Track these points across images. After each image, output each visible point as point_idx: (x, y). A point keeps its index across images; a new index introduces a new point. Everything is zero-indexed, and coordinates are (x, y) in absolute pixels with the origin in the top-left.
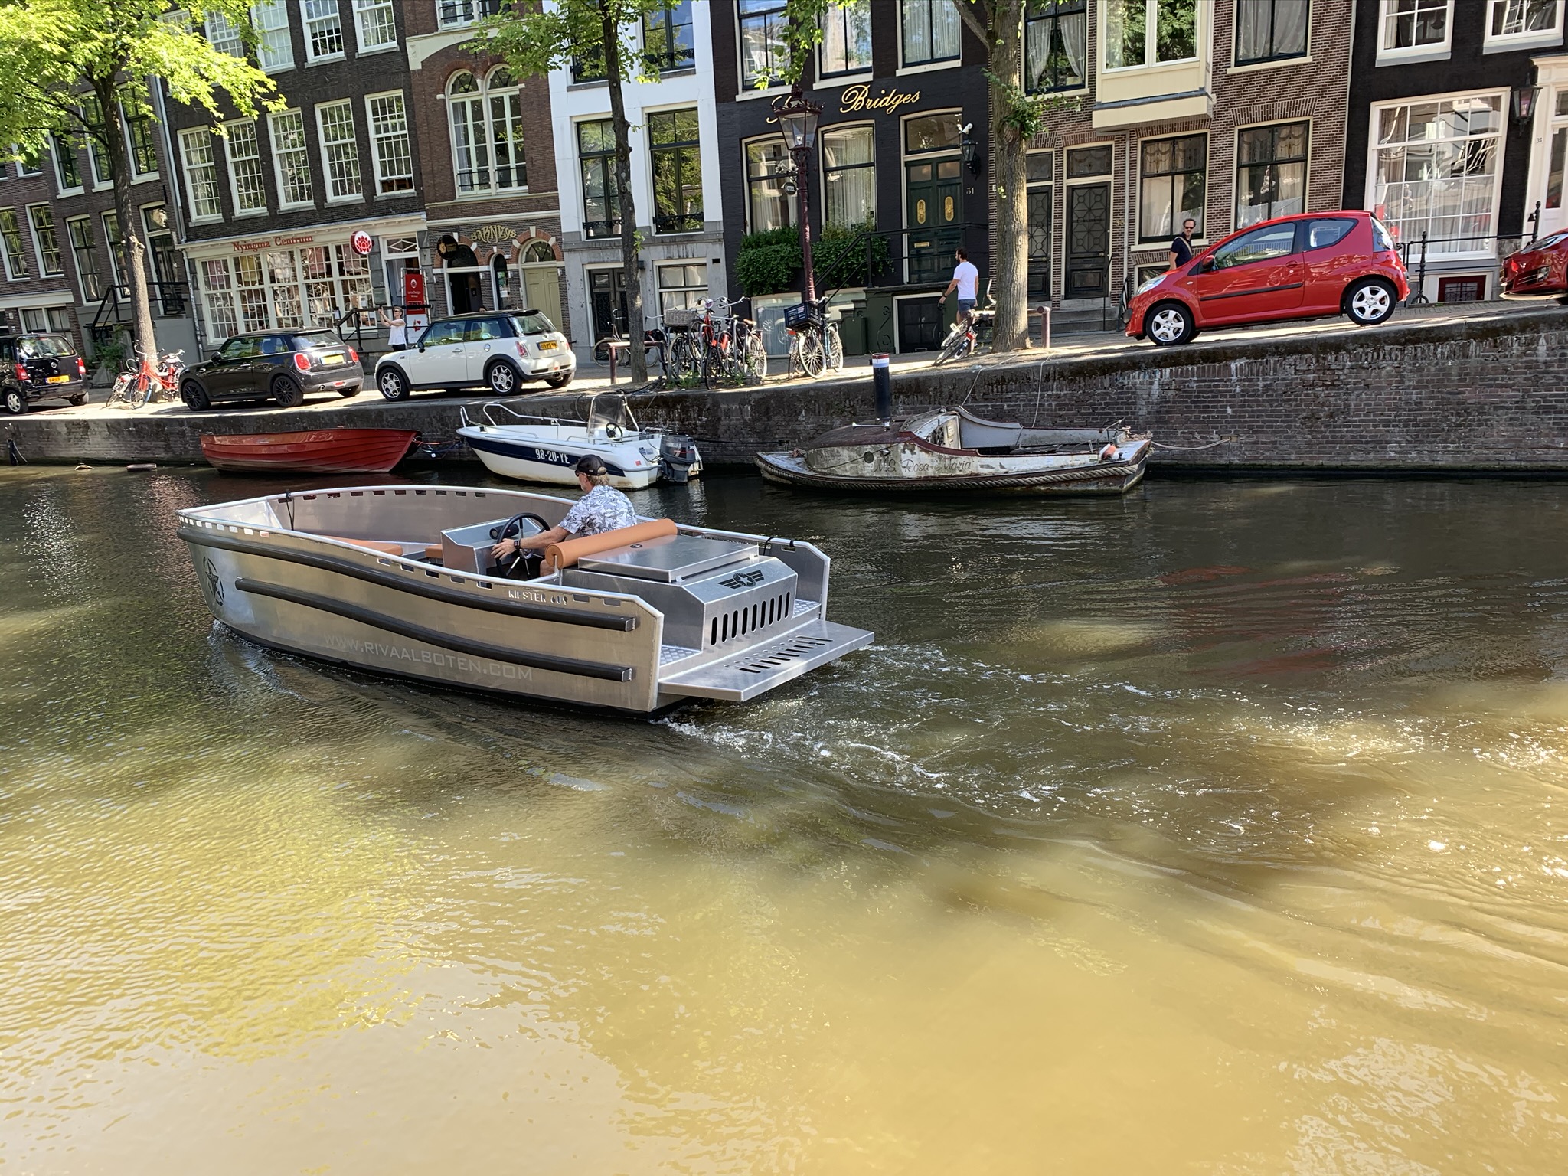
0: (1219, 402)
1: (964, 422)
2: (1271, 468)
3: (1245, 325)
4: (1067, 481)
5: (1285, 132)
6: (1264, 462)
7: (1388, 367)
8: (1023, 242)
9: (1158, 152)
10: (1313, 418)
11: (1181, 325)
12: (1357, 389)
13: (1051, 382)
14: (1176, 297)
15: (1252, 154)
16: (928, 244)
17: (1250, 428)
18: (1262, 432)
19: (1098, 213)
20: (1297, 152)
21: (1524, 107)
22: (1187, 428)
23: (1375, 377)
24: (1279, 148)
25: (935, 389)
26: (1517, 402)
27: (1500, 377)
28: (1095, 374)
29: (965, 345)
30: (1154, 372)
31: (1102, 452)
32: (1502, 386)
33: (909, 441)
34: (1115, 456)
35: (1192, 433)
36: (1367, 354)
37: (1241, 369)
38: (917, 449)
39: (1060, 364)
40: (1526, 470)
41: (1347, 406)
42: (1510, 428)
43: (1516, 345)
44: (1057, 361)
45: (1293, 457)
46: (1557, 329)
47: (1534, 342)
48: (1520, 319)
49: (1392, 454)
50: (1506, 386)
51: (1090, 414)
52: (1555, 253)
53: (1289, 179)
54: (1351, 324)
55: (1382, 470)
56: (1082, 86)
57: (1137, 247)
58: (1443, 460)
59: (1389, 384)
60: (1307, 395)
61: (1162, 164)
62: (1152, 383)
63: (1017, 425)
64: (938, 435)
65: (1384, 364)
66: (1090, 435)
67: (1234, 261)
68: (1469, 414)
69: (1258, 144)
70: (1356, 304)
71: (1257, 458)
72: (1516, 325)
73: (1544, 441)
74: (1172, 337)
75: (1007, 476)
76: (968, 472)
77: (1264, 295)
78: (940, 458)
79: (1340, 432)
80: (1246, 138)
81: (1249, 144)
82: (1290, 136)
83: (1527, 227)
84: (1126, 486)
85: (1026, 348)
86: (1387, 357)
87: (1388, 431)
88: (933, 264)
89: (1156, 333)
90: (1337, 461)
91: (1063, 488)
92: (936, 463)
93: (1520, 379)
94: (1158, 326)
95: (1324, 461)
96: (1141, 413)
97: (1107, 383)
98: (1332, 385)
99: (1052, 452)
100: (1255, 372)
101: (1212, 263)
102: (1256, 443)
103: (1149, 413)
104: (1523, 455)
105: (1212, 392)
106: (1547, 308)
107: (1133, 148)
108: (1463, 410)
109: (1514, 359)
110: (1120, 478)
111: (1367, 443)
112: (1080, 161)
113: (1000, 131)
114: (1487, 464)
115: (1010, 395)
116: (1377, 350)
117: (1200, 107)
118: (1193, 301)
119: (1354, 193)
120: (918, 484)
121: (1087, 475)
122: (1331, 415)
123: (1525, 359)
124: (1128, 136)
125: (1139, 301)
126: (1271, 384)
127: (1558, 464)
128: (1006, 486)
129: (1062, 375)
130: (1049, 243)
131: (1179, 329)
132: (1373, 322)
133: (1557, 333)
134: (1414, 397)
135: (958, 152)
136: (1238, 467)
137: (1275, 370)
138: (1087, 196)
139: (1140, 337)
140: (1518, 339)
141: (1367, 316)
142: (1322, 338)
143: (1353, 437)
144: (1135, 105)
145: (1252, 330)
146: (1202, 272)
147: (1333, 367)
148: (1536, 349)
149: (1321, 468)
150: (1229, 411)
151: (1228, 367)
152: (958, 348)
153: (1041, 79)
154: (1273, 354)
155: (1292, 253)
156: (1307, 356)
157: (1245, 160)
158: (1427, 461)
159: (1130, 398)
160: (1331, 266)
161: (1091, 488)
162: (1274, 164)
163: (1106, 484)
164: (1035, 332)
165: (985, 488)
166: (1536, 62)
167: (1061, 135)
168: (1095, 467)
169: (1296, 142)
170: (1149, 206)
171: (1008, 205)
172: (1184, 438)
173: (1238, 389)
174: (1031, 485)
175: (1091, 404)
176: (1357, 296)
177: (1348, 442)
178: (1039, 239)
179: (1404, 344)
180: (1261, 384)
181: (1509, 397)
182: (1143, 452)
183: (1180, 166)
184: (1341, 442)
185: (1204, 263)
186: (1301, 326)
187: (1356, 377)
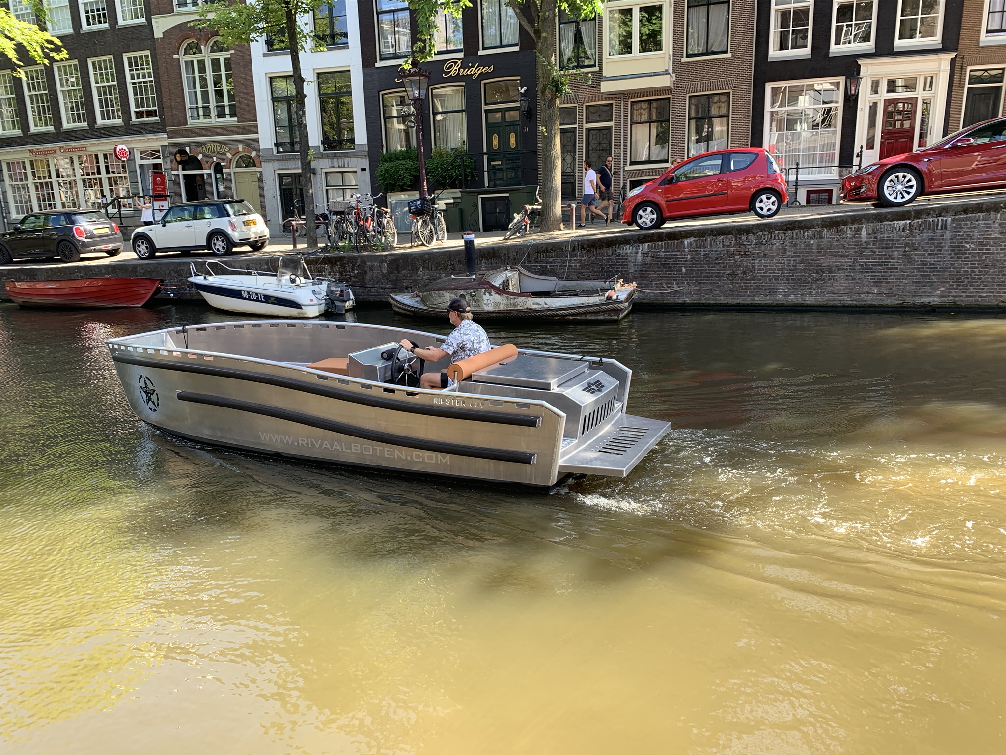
0: (678, 264)
1: (522, 276)
2: (709, 305)
3: (694, 217)
4: (586, 313)
5: (716, 99)
6: (704, 302)
7: (777, 244)
8: (559, 164)
9: (641, 108)
10: (733, 274)
11: (655, 216)
12: (759, 257)
13: (576, 252)
14: (652, 199)
15: (697, 111)
16: (500, 163)
17: (696, 280)
18: (704, 283)
19: (604, 146)
20: (723, 111)
21: (853, 89)
22: (658, 280)
23: (770, 250)
24: (713, 109)
25: (505, 255)
26: (850, 266)
27: (841, 250)
28: (603, 246)
29: (523, 227)
30: (638, 246)
31: (607, 295)
32: (842, 256)
33: (488, 288)
34: (614, 297)
35: (661, 284)
36: (765, 236)
37: (690, 244)
38: (493, 293)
39: (581, 240)
40: (856, 306)
41: (753, 267)
42: (847, 281)
43: (849, 232)
44: (580, 239)
45: (722, 298)
46: (872, 222)
47: (858, 230)
48: (850, 216)
49: (780, 297)
50: (844, 256)
51: (600, 272)
52: (870, 177)
53: (719, 127)
54: (756, 217)
55: (774, 306)
56: (594, 66)
57: (628, 168)
58: (809, 300)
59: (778, 254)
60: (730, 260)
61: (643, 116)
62: (637, 253)
63: (554, 278)
64: (506, 284)
65: (774, 242)
66: (599, 284)
67: (685, 176)
68: (824, 273)
69: (701, 106)
70: (758, 205)
71: (700, 299)
72: (849, 220)
73: (866, 289)
74: (649, 224)
75: (549, 310)
76: (525, 307)
77: (704, 199)
78: (507, 298)
79: (750, 283)
80: (693, 101)
81: (695, 105)
82: (719, 101)
83: (856, 161)
84: (621, 316)
85: (561, 230)
86: (776, 238)
87: (777, 283)
88: (503, 176)
89: (640, 221)
90: (748, 301)
91: (583, 317)
92: (505, 302)
93: (852, 252)
94: (641, 217)
95: (741, 301)
96: (631, 271)
97: (610, 252)
98: (745, 254)
99: (576, 295)
100: (699, 246)
101: (673, 178)
102: (700, 290)
103: (636, 271)
104: (854, 297)
105: (673, 258)
106: (867, 210)
107: (626, 106)
108: (820, 270)
109: (848, 240)
110: (617, 311)
111: (765, 290)
112: (594, 113)
113: (543, 93)
114: (834, 303)
115: (551, 259)
116: (770, 233)
117: (665, 81)
118: (663, 203)
119: (757, 138)
120: (494, 315)
121: (598, 309)
122: (744, 273)
123: (854, 240)
124: (622, 98)
125: (629, 201)
126: (708, 254)
127: (874, 303)
128: (548, 316)
129: (582, 247)
130: (575, 164)
131: (653, 219)
132: (769, 216)
133: (872, 224)
134: (792, 262)
135: (517, 104)
136: (690, 305)
137: (711, 245)
138: (598, 134)
139: (630, 224)
140: (851, 228)
141: (765, 212)
142: (738, 225)
143: (757, 286)
144: (626, 79)
145: (698, 220)
146: (668, 184)
147: (745, 243)
148: (860, 234)
149: (739, 305)
150: (684, 270)
151: (683, 243)
152: (518, 229)
153: (569, 59)
154: (710, 235)
155: (720, 173)
156: (730, 236)
157: (693, 115)
158: (800, 301)
159: (624, 262)
160: (744, 181)
161: (600, 317)
162: (710, 118)
163: (609, 315)
164: (566, 219)
165: (536, 317)
166: (860, 62)
167: (581, 96)
168: (602, 305)
169: (723, 105)
170: (636, 141)
171: (549, 140)
172: (657, 287)
173: (689, 257)
174: (564, 316)
175: (601, 266)
176: (759, 200)
177: (754, 289)
178: (569, 161)
179: (786, 230)
180: (703, 253)
181: (846, 262)
182: (630, 295)
183: (654, 118)
184: (750, 289)
185: (668, 178)
186: (727, 218)
187: (759, 250)
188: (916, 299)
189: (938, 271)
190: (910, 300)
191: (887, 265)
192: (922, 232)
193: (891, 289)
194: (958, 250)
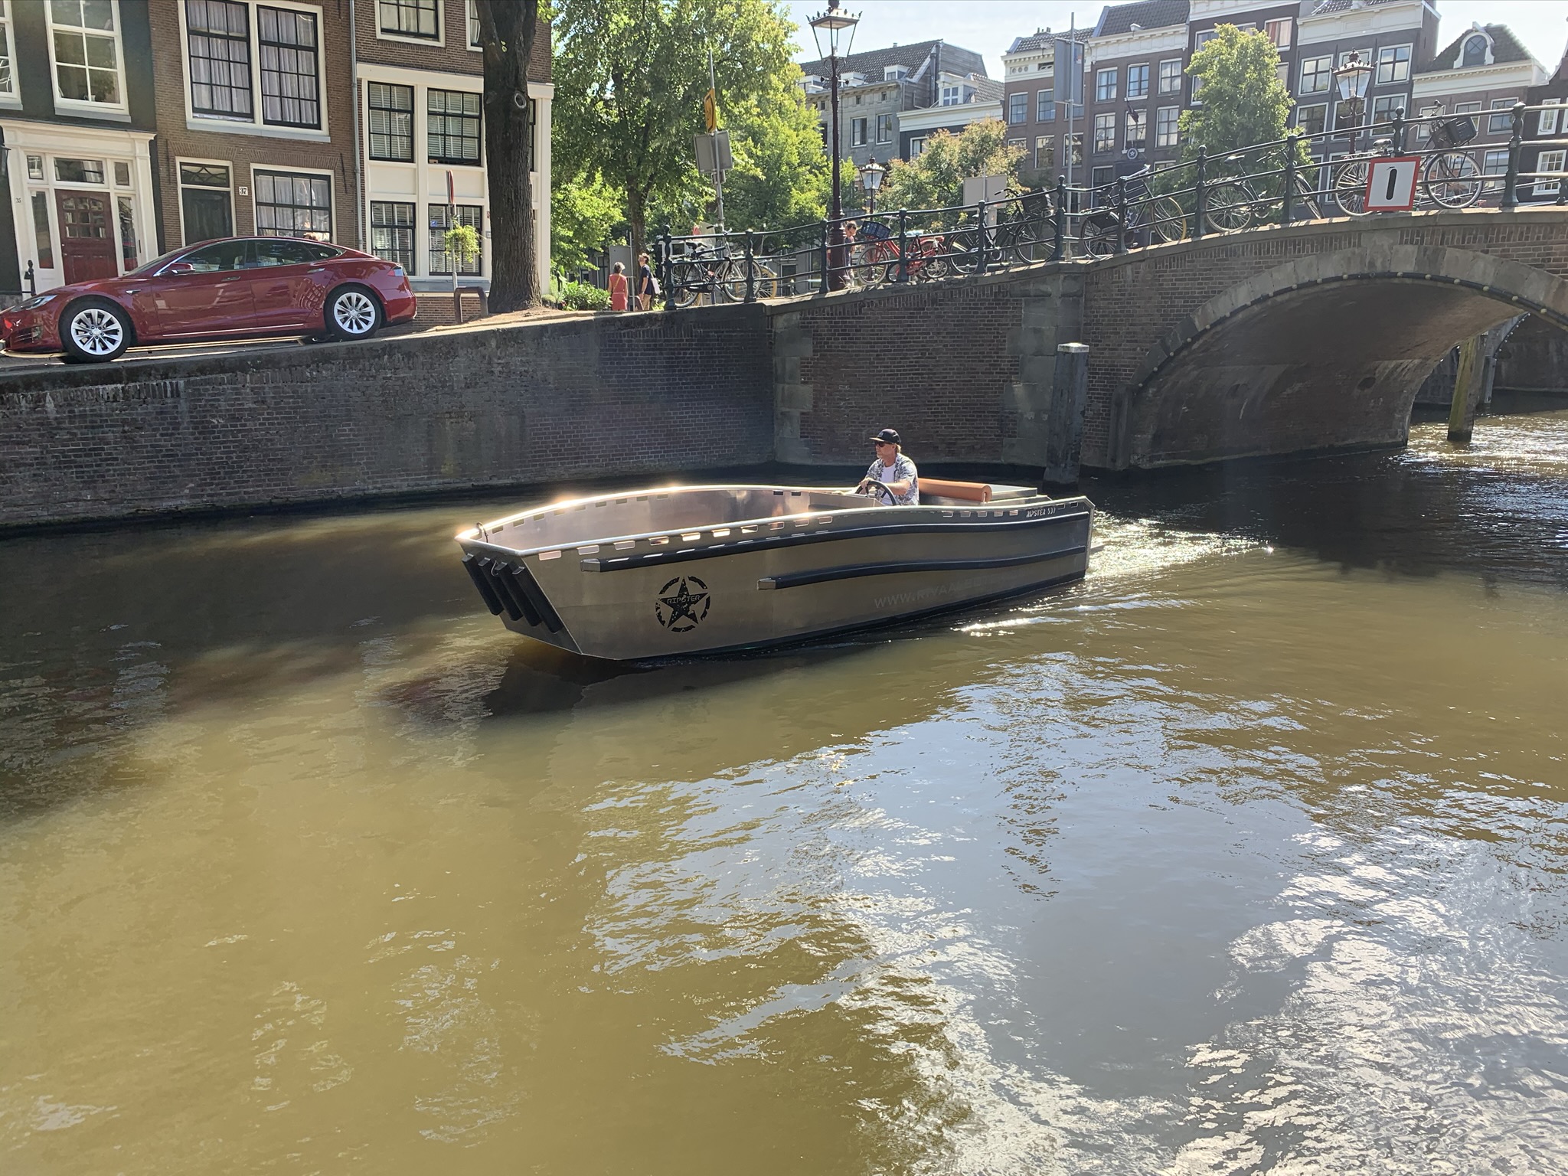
26: (36, 459)
27: (14, 434)
32: (18, 443)
40: (60, 523)
42: (36, 484)
43: (23, 403)
46: (60, 387)
47: (39, 400)
48: (21, 377)
50: (23, 443)
52: (45, 313)
72: (20, 383)
73: (71, 495)
83: (25, 284)
93: (35, 435)
104: (55, 509)
106: (49, 366)
109: (24, 416)
114: (21, 521)
123: (35, 416)
127: (90, 515)
133: (61, 390)
140: (24, 396)
148: (44, 406)
181: (28, 453)
188: (156, 503)
189: (179, 460)
190: (146, 506)
191: (100, 455)
192: (144, 402)
193: (113, 491)
194: (203, 428)
